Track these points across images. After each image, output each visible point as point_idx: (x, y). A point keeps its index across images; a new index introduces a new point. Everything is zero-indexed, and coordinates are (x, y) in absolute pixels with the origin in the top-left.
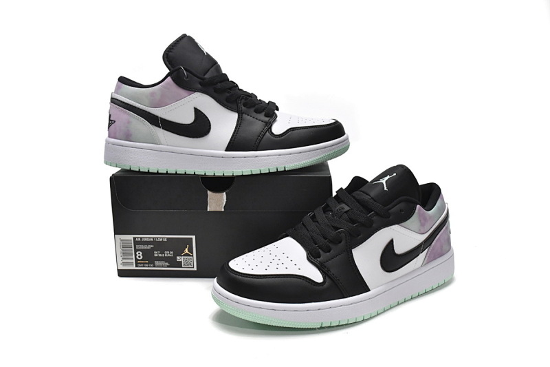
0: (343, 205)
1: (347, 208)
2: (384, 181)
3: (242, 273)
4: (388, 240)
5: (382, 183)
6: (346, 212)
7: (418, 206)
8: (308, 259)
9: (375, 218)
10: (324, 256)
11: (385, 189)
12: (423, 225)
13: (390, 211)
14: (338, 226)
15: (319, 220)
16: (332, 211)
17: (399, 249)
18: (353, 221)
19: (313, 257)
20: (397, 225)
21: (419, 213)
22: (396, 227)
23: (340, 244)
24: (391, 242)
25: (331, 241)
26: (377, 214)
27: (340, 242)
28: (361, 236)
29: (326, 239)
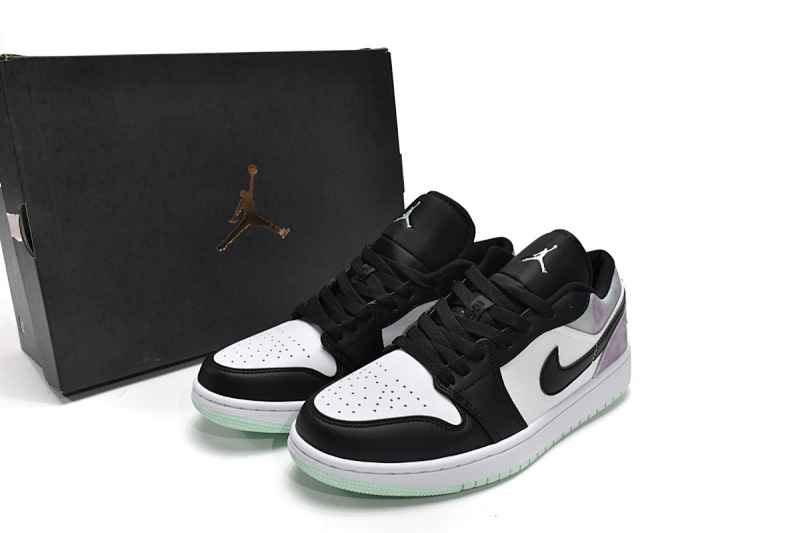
0: (481, 298)
1: (488, 304)
2: (540, 257)
3: (338, 421)
4: (550, 349)
5: (537, 261)
6: (487, 310)
7: (592, 295)
8: (436, 387)
9: (531, 318)
10: (460, 381)
11: (544, 270)
12: (597, 321)
13: (552, 307)
14: (478, 333)
15: (445, 323)
16: (464, 307)
17: (565, 360)
18: (498, 324)
19: (442, 384)
20: (563, 327)
21: (594, 307)
22: (562, 330)
23: (483, 362)
24: (556, 351)
25: (468, 358)
26: (534, 312)
27: (482, 358)
28: (512, 347)
29: (460, 354)
